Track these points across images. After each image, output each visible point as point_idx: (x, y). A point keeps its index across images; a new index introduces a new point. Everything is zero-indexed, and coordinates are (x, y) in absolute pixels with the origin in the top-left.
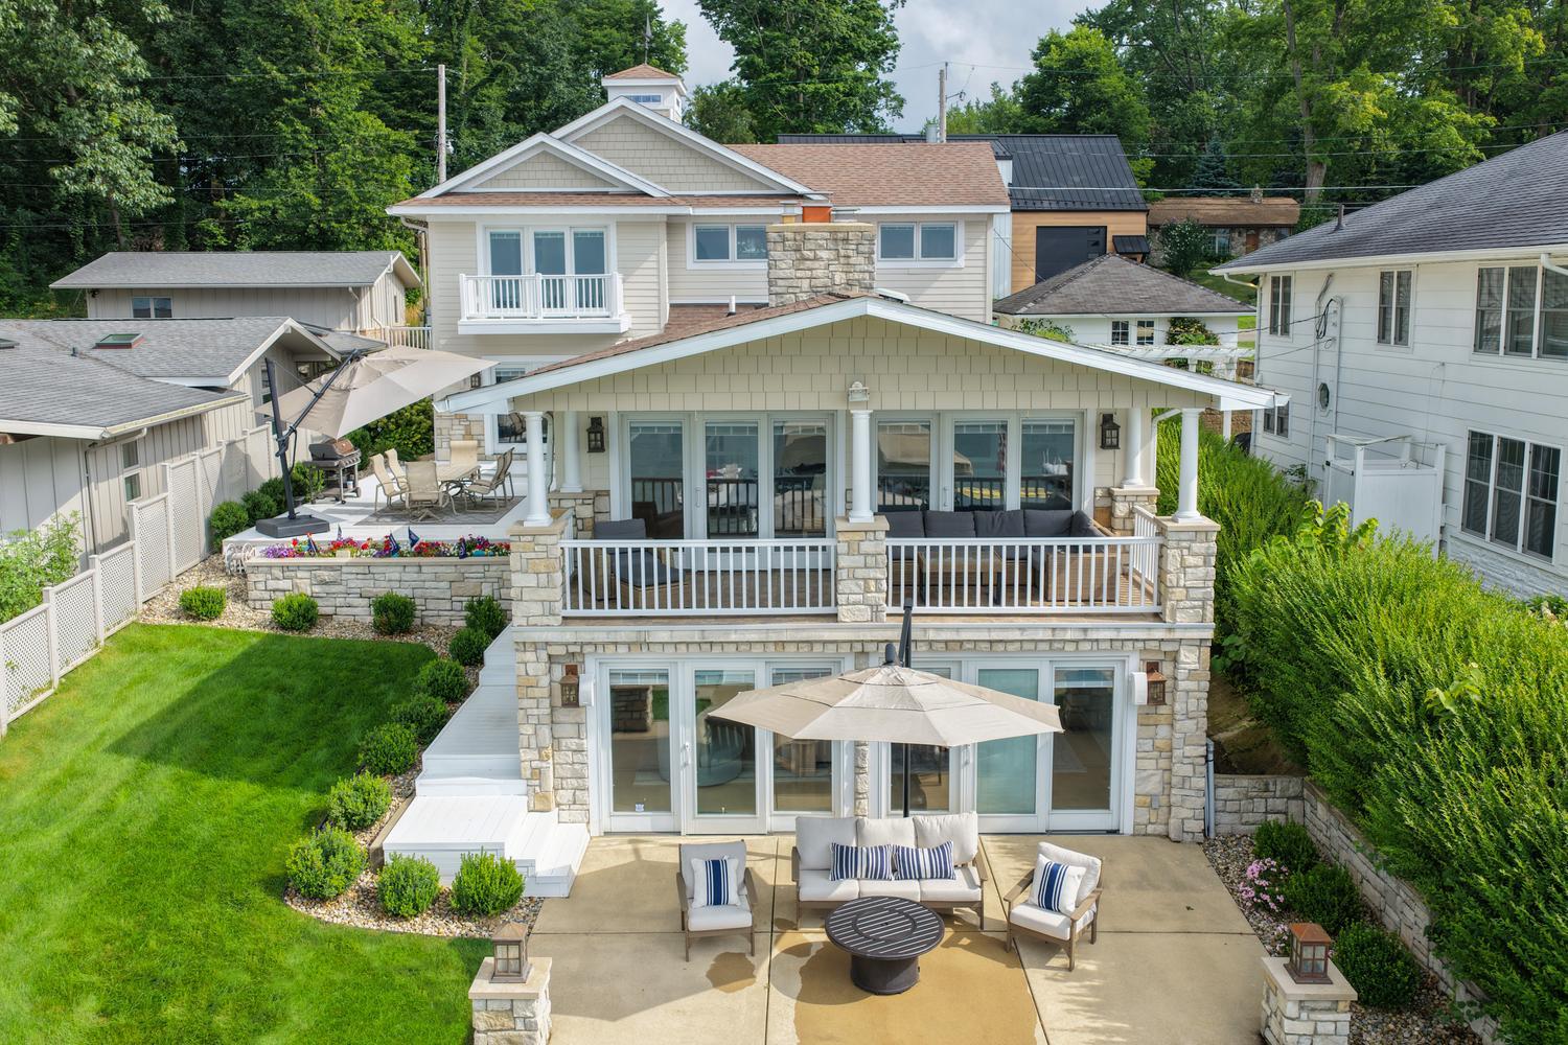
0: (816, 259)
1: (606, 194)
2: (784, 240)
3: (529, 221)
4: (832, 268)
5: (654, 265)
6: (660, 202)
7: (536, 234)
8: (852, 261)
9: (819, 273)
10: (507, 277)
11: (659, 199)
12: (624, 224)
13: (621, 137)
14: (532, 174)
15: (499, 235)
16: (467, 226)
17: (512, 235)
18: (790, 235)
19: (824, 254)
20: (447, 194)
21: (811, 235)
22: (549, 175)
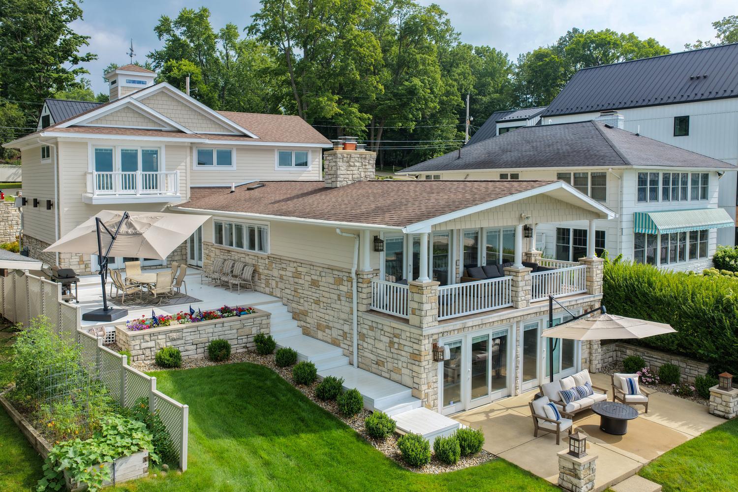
0: (354, 166)
1: (161, 131)
2: (343, 157)
3: (118, 144)
4: (360, 170)
5: (184, 167)
6: (191, 136)
7: (122, 150)
8: (367, 167)
9: (355, 172)
10: (105, 173)
11: (191, 135)
12: (169, 147)
13: (161, 102)
14: (120, 119)
15: (100, 150)
16: (83, 144)
17: (107, 150)
18: (345, 155)
19: (357, 164)
20: (71, 126)
21: (353, 155)
22: (130, 119)
